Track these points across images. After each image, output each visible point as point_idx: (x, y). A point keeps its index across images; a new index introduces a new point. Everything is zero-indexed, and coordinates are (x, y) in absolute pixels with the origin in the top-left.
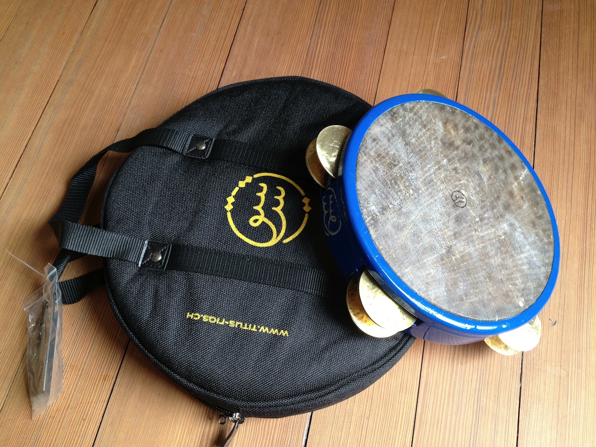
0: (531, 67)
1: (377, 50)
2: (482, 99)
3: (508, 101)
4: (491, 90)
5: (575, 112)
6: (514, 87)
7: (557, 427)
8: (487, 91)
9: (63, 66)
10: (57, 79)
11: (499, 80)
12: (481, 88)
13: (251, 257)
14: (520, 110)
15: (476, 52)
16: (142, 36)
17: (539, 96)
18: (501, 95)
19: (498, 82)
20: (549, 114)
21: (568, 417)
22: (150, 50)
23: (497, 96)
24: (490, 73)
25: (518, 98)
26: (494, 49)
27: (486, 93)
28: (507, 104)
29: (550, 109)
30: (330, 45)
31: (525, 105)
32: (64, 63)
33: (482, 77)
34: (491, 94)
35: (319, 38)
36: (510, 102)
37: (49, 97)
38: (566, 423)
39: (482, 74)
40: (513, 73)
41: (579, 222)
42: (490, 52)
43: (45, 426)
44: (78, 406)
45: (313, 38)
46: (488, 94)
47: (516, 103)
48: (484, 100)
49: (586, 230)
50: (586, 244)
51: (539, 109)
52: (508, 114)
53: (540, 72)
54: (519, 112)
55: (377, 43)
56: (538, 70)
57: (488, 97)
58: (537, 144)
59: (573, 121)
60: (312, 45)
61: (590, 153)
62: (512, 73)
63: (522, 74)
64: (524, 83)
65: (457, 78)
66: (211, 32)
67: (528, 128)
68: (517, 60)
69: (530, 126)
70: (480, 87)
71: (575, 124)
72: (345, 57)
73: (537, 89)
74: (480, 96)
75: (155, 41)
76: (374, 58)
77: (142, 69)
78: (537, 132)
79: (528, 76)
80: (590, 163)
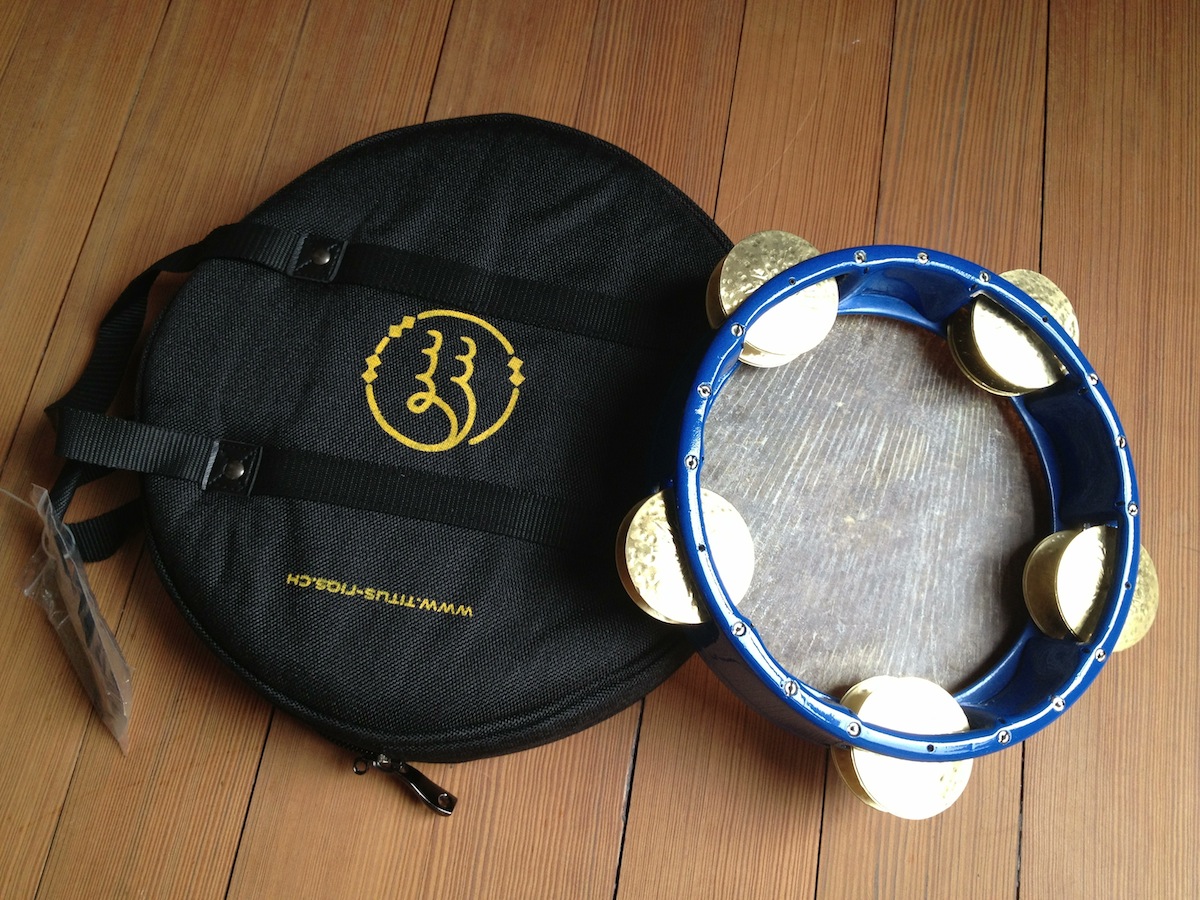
0: (1031, 47)
1: (725, 36)
2: (936, 118)
3: (988, 120)
4: (953, 100)
5: (1122, 130)
6: (999, 90)
7: (1098, 741)
8: (944, 101)
9: (122, 124)
10: (114, 149)
11: (967, 78)
12: (934, 98)
13: (407, 471)
14: (1011, 135)
15: (921, 24)
16: (267, 50)
17: (1049, 104)
18: (973, 107)
19: (967, 83)
20: (1070, 139)
21: (1118, 721)
22: (284, 76)
23: (966, 110)
24: (950, 66)
25: (1007, 112)
26: (957, 17)
27: (944, 106)
28: (985, 126)
29: (1070, 129)
30: (633, 35)
31: (1022, 125)
32: (124, 118)
33: (933, 75)
34: (953, 106)
35: (609, 22)
36: (991, 121)
37: (102, 186)
38: (1115, 732)
39: (934, 70)
40: (996, 62)
41: (1132, 347)
42: (949, 23)
43: (154, 801)
44: (210, 760)
45: (599, 24)
46: (948, 108)
47: (1003, 123)
48: (939, 120)
49: (1147, 362)
50: (1147, 390)
51: (1049, 130)
52: (988, 145)
53: (1050, 56)
54: (1010, 140)
55: (724, 24)
56: (1045, 51)
57: (947, 113)
58: (1046, 201)
59: (1116, 150)
60: (597, 38)
61: (1153, 210)
62: (993, 63)
63: (1014, 61)
64: (1018, 79)
65: (884, 82)
66: (399, 29)
67: (1028, 170)
68: (1002, 36)
69: (1033, 167)
70: (931, 95)
71: (1121, 154)
72: (663, 58)
73: (1044, 90)
74: (932, 114)
75: (293, 58)
76: (719, 54)
77: (273, 116)
78: (1047, 177)
79: (1025, 66)
80: (1152, 230)
